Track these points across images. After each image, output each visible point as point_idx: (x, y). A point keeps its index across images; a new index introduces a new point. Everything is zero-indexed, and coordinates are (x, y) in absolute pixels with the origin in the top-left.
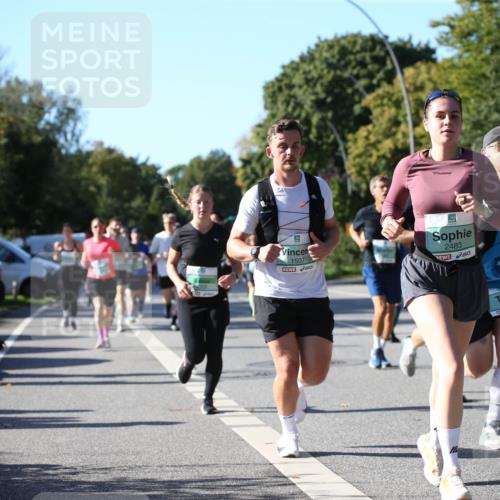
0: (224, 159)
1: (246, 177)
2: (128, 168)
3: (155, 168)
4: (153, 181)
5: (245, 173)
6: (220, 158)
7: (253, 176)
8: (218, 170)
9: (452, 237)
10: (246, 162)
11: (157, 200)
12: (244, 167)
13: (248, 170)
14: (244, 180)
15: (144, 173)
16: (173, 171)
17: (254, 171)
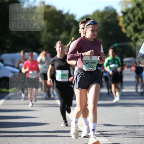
0: (113, 12)
1: (125, 22)
2: (59, 16)
3: (73, 16)
4: (72, 24)
5: (124, 20)
6: (110, 11)
7: (128, 21)
8: (109, 18)
9: (91, 63)
10: (125, 13)
12: (124, 16)
13: (126, 18)
14: (123, 23)
15: (67, 19)
17: (129, 19)
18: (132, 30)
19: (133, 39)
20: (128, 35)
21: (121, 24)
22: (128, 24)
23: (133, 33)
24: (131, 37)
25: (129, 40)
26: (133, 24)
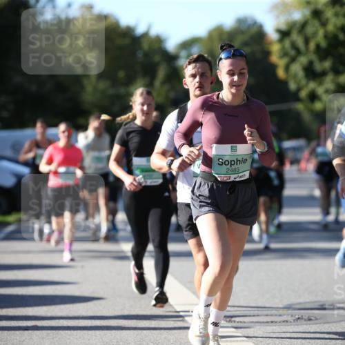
0: (254, 30)
1: (284, 54)
2: (127, 41)
3: (159, 40)
4: (157, 58)
5: (283, 48)
6: (250, 27)
7: (293, 53)
8: (246, 44)
9: (233, 163)
10: (284, 34)
11: (163, 83)
12: (281, 40)
13: (287, 43)
14: (281, 58)
15: (146, 46)
16: (186, 45)
17: (294, 46)
18: (301, 74)
19: (303, 94)
20: (293, 86)
21: (275, 58)
22: (293, 60)
23: (303, 82)
24: (299, 89)
25: (295, 97)
26: (303, 60)
